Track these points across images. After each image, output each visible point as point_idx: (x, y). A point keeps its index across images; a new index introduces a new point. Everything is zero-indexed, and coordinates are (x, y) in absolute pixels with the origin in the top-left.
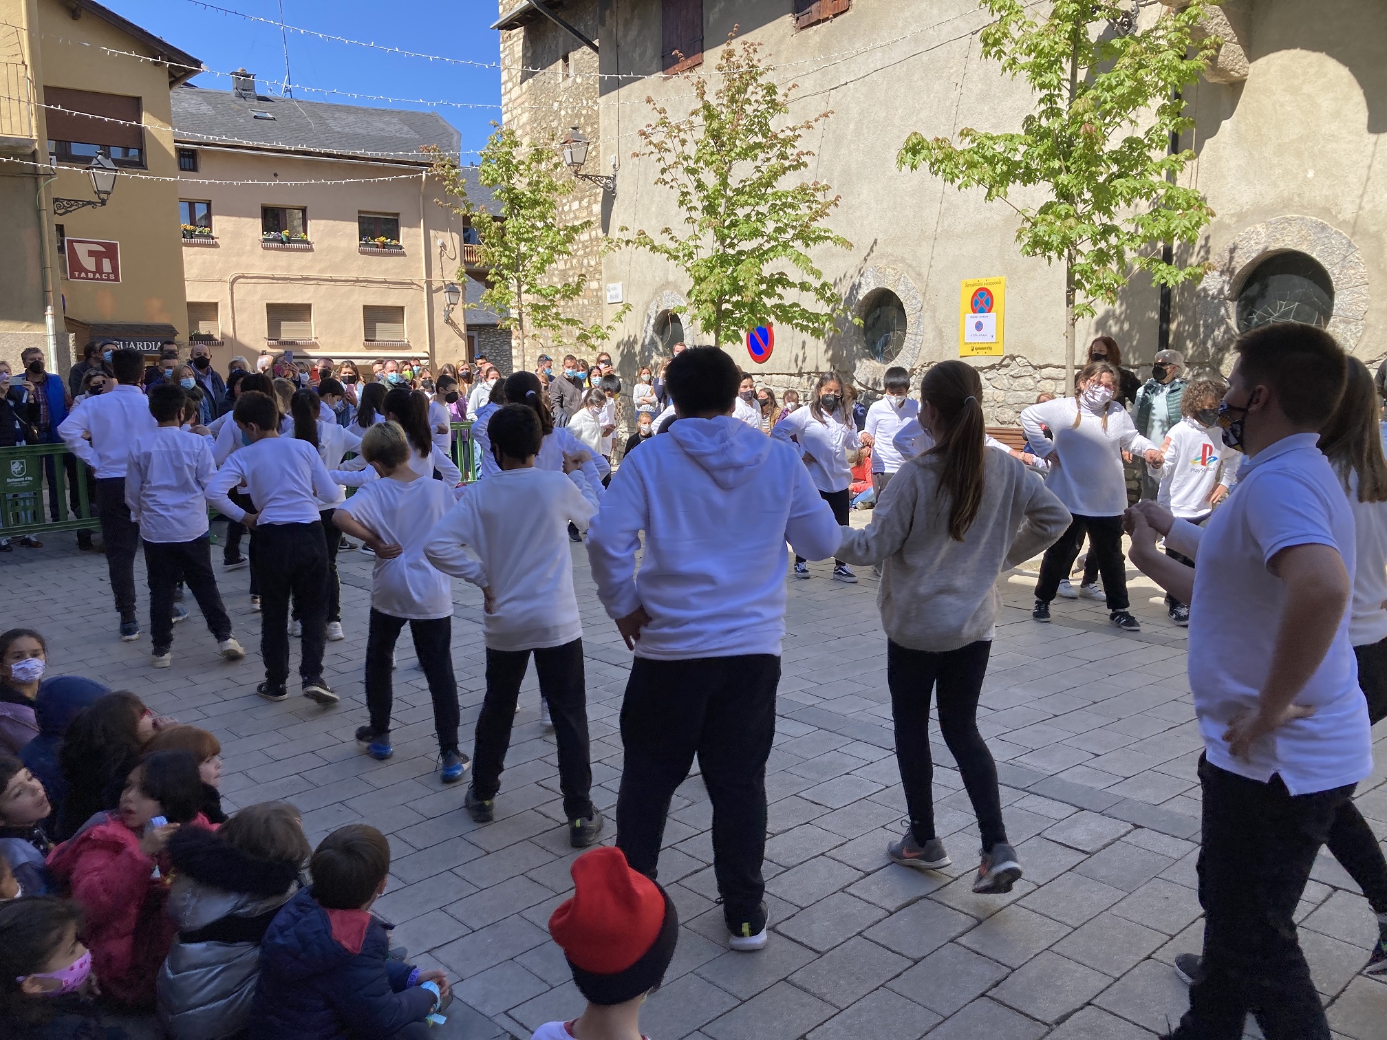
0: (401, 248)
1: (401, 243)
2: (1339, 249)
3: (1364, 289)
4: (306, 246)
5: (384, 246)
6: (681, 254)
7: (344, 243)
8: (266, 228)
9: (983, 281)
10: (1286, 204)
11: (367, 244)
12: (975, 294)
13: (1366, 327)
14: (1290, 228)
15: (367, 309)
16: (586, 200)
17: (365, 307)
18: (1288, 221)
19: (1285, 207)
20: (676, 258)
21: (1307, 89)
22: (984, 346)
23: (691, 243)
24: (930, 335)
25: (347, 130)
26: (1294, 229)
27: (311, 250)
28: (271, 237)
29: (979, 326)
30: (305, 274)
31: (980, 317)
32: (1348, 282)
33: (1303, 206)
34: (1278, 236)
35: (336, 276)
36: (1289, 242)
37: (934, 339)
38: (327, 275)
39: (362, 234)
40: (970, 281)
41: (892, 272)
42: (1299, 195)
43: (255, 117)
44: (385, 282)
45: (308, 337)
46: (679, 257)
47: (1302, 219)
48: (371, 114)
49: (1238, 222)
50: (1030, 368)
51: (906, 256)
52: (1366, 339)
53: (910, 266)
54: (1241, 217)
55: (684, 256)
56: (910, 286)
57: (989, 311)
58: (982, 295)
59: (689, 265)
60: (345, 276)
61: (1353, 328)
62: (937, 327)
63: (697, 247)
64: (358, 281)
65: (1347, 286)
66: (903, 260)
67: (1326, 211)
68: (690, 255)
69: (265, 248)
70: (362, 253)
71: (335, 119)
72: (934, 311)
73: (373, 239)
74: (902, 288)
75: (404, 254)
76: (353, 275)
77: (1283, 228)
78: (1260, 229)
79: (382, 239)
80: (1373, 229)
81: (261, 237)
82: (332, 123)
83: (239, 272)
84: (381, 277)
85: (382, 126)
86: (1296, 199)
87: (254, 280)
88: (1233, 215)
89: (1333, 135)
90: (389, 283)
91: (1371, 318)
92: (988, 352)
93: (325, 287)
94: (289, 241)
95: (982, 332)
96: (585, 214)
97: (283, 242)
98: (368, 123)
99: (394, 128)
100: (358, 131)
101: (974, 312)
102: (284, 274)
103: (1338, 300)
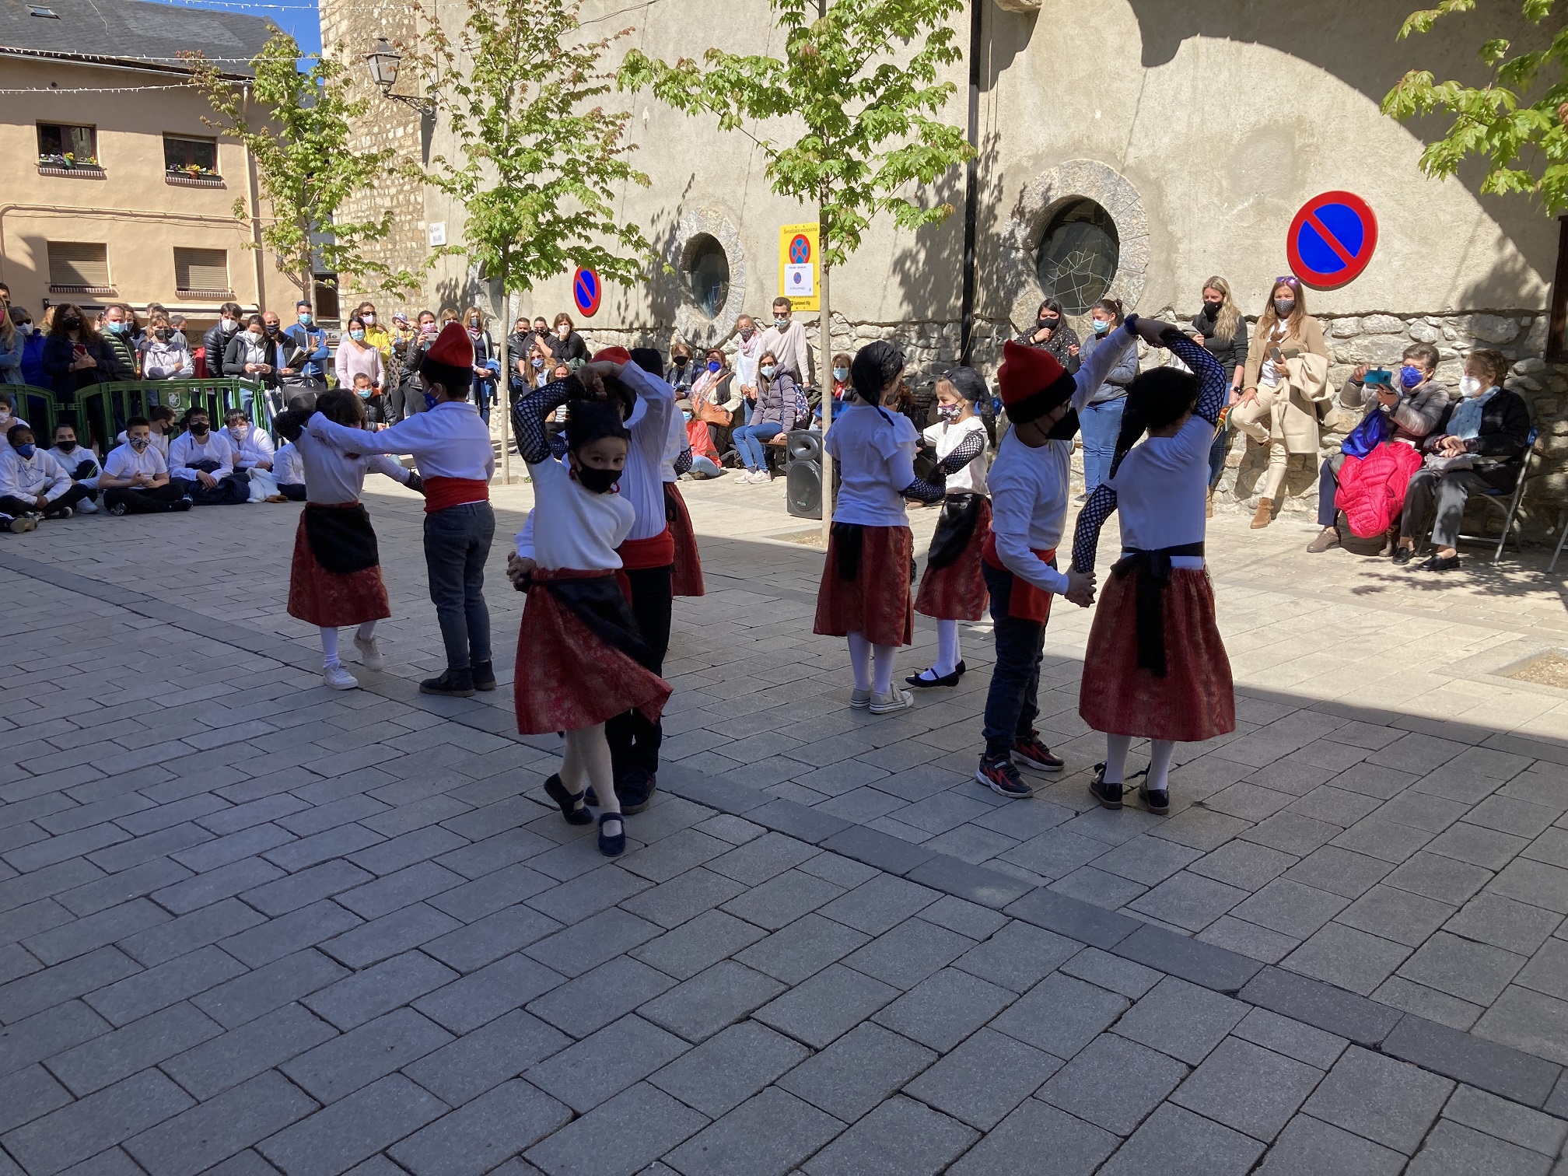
0: (219, 178)
1: (220, 174)
2: (1123, 197)
3: (1145, 240)
4: (96, 172)
5: (198, 176)
6: (458, 187)
7: (145, 171)
8: (44, 149)
9: (800, 226)
10: (1077, 147)
11: (176, 173)
12: (793, 243)
13: (1147, 280)
14: (1080, 173)
15: (178, 251)
16: (411, 126)
17: (176, 249)
18: (1079, 165)
19: (1075, 150)
20: (452, 190)
21: (1095, 21)
22: (802, 300)
23: (471, 174)
24: (752, 288)
25: (151, 33)
26: (1084, 173)
27: (104, 178)
28: (51, 161)
29: (798, 278)
30: (96, 208)
31: (798, 268)
32: (1131, 233)
33: (1091, 149)
34: (1070, 181)
35: (135, 210)
36: (1080, 188)
37: (756, 292)
38: (126, 209)
39: (170, 160)
40: (789, 227)
41: (714, 215)
42: (1088, 137)
43: (33, 14)
44: (201, 219)
45: (102, 283)
46: (456, 189)
47: (1091, 163)
48: (185, 15)
49: (1034, 164)
50: (847, 326)
51: (726, 197)
52: (1147, 294)
53: (731, 209)
54: (1038, 159)
55: (462, 188)
56: (731, 231)
57: (807, 262)
58: (799, 243)
59: (468, 198)
60: (148, 211)
61: (1135, 281)
62: (758, 278)
63: (476, 178)
64: (165, 217)
65: (1130, 236)
66: (724, 202)
67: (1111, 155)
68: (470, 188)
69: (42, 174)
70: (169, 183)
71: (137, 19)
72: (755, 260)
73: (183, 167)
74: (723, 233)
75: (224, 187)
76: (160, 210)
77: (1075, 173)
78: (1054, 174)
79: (196, 167)
80: (1153, 175)
81: (37, 162)
82: (132, 24)
83: (11, 203)
84: (196, 214)
85: (196, 29)
86: (1086, 141)
87: (30, 213)
88: (1030, 157)
89: (1118, 73)
90: (205, 220)
91: (1152, 271)
92: (806, 306)
93: (123, 224)
94: (74, 165)
95: (800, 285)
96: (410, 143)
97: (66, 168)
98: (180, 25)
99: (211, 33)
100: (165, 34)
101: (793, 262)
102: (70, 206)
103: (1124, 251)
